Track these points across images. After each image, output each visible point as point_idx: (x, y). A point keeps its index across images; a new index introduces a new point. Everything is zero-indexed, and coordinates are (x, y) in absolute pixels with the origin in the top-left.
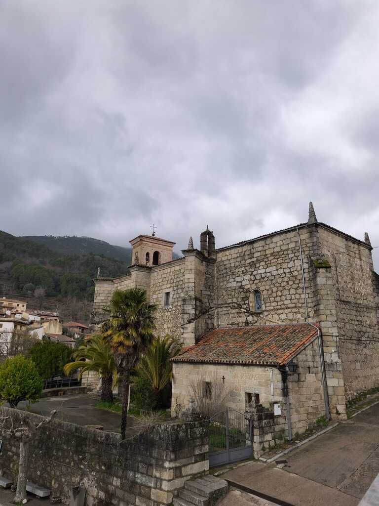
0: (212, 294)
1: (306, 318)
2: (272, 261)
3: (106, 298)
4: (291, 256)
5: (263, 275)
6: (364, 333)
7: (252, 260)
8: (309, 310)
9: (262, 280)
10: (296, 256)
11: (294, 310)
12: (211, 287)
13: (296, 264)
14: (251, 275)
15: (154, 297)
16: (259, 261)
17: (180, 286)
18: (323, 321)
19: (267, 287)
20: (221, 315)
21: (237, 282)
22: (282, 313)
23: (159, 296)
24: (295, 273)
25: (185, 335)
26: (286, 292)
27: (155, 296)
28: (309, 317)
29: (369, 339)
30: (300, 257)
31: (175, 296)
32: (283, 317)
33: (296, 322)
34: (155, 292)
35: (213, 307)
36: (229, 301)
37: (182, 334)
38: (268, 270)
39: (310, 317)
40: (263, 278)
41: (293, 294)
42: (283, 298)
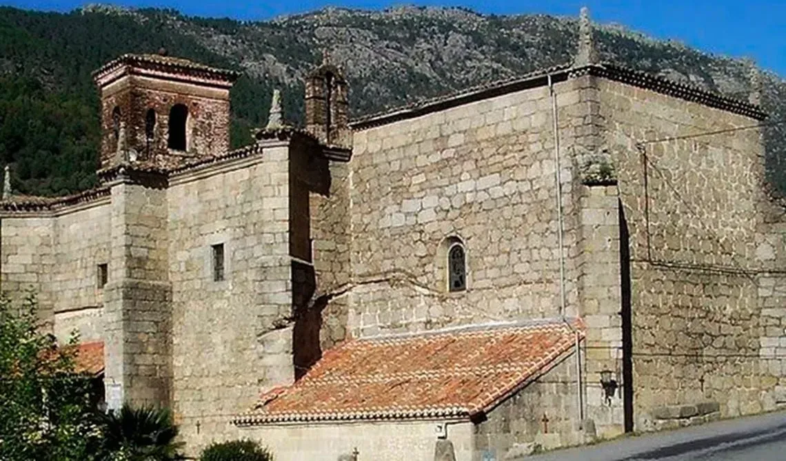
0: (341, 248)
1: (561, 308)
2: (492, 160)
3: (37, 258)
4: (534, 148)
5: (469, 198)
6: (713, 337)
7: (446, 154)
8: (569, 286)
9: (466, 210)
10: (547, 151)
11: (538, 287)
12: (338, 229)
13: (547, 172)
14: (440, 195)
15: (179, 259)
16: (461, 158)
17: (251, 228)
18: (590, 314)
19: (479, 229)
20: (366, 303)
21: (407, 214)
22: (511, 297)
23: (195, 253)
24: (543, 194)
25: (268, 360)
26: (520, 244)
27: (182, 256)
28: (567, 304)
29: (724, 352)
30: (554, 154)
31: (238, 256)
32: (511, 304)
33: (539, 319)
34: (181, 243)
35: (345, 284)
36: (387, 266)
37: (261, 358)
38: (483, 183)
39: (569, 305)
40: (470, 205)
41: (535, 248)
42: (514, 256)
